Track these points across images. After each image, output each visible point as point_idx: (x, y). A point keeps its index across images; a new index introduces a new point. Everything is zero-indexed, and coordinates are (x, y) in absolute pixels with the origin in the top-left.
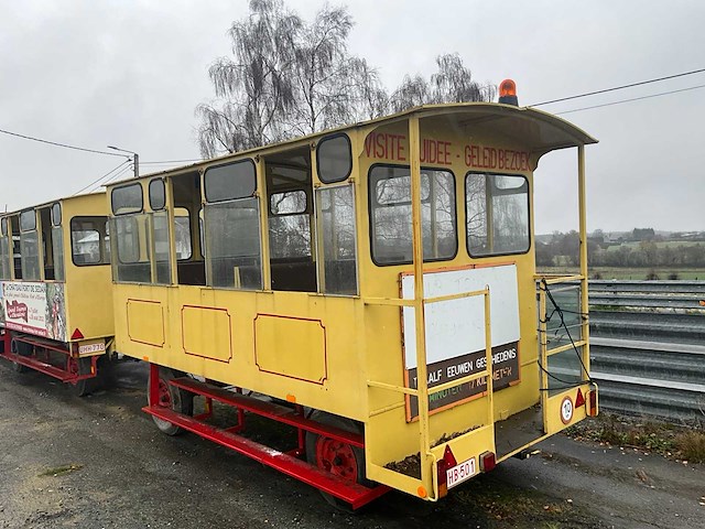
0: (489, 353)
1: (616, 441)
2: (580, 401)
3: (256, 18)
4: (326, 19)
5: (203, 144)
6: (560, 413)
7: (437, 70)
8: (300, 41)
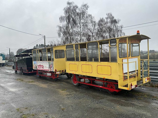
0: (136, 71)
1: (153, 87)
2: (148, 79)
3: (68, 6)
4: (83, 6)
5: (58, 33)
6: (145, 80)
7: (107, 16)
8: (78, 11)
